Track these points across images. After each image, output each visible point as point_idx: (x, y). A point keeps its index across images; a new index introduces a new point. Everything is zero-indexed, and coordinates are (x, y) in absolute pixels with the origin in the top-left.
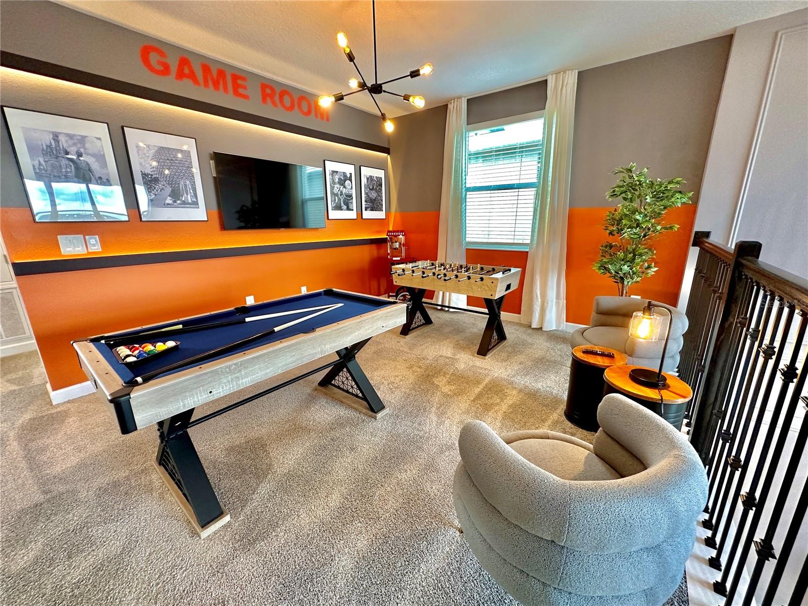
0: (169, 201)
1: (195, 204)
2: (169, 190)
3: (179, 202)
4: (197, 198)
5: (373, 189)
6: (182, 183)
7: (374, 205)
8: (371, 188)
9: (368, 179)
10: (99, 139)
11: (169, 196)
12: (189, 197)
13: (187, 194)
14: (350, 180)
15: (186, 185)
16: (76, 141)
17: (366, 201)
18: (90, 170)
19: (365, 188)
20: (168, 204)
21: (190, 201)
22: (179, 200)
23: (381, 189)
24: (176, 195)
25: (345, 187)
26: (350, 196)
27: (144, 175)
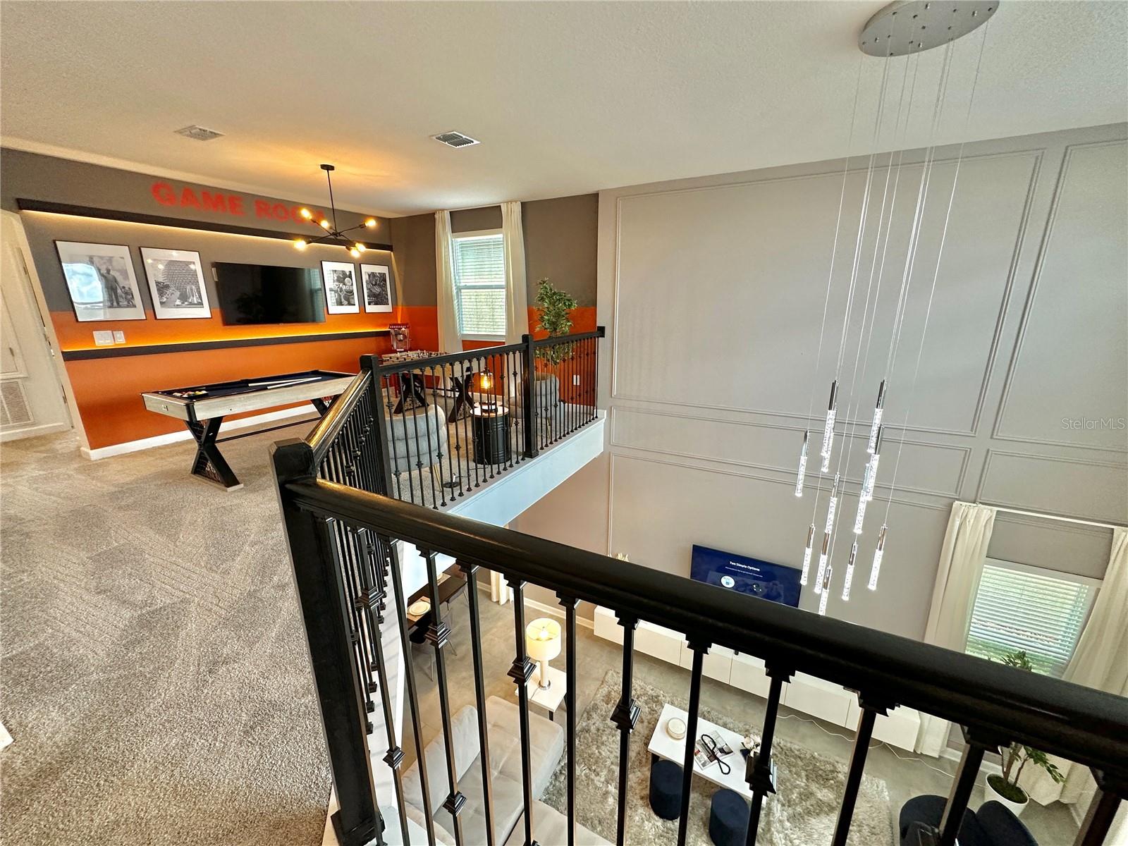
0: (178, 302)
1: (201, 304)
2: (178, 293)
3: (186, 303)
4: (201, 300)
5: (376, 284)
6: (188, 287)
7: (378, 299)
8: (374, 283)
9: (369, 275)
10: (122, 258)
11: (179, 299)
12: (195, 298)
13: (193, 297)
14: (350, 277)
15: (192, 290)
16: (105, 261)
17: (368, 296)
18: (116, 281)
19: (367, 284)
20: (177, 305)
21: (196, 302)
22: (186, 301)
23: (386, 285)
24: (184, 298)
25: (344, 284)
26: (352, 292)
27: (158, 283)
